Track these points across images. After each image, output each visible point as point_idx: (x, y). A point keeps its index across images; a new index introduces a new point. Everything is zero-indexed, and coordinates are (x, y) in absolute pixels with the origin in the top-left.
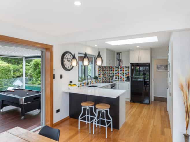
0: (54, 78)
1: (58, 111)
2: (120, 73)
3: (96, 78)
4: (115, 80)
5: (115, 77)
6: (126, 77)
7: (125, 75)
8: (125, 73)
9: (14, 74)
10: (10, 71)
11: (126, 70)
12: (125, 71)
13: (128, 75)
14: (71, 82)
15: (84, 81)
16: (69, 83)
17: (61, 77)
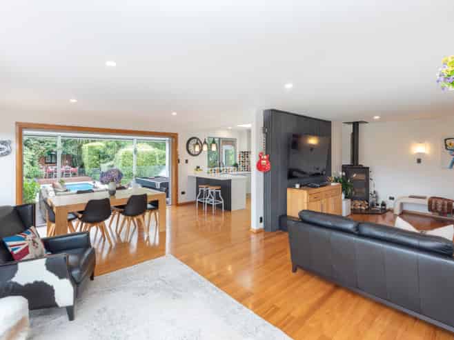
0: (179, 162)
1: (183, 193)
3: (236, 165)
9: (160, 162)
10: (155, 158)
14: (198, 167)
15: (216, 168)
16: (195, 167)
17: (187, 161)
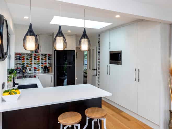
2: (33, 62)
4: (29, 72)
5: (29, 68)
6: (42, 68)
7: (41, 65)
8: (40, 62)
11: (42, 59)
12: (40, 60)
13: (44, 65)
